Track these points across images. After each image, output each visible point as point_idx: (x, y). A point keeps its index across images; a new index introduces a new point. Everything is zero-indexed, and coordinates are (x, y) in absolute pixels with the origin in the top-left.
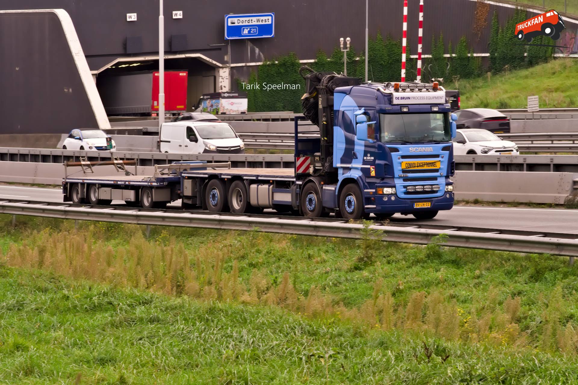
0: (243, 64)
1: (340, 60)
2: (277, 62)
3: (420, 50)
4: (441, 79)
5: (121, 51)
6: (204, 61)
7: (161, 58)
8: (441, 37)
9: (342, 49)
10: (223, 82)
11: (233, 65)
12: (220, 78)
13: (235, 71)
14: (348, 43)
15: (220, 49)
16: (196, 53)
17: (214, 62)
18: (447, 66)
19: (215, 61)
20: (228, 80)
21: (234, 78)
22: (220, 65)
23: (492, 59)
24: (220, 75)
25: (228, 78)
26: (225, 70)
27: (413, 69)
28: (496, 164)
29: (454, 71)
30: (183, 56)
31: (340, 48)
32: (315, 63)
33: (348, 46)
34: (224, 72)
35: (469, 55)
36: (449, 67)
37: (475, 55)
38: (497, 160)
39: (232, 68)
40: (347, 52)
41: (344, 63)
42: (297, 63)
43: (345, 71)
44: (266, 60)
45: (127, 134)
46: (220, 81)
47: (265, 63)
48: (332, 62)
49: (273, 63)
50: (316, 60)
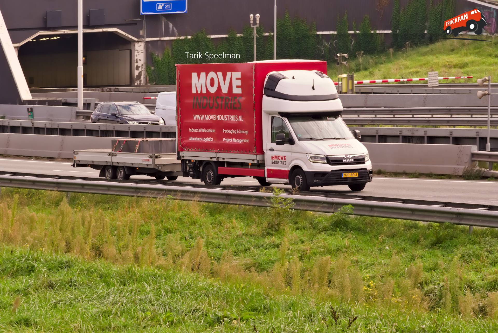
0: (158, 39)
1: (250, 35)
2: (189, 37)
4: (346, 55)
5: (41, 25)
6: (120, 35)
7: (80, 31)
8: (346, 14)
9: (252, 25)
10: (138, 56)
11: (148, 39)
12: (136, 51)
13: (149, 45)
14: (258, 19)
15: (136, 24)
16: (112, 28)
17: (130, 37)
18: (352, 42)
19: (131, 35)
20: (143, 54)
21: (149, 51)
22: (136, 39)
23: (394, 35)
24: (136, 49)
25: (143, 51)
26: (140, 44)
27: (319, 45)
28: (398, 136)
29: (358, 47)
30: (100, 30)
31: (250, 24)
32: (226, 38)
33: (258, 22)
34: (139, 46)
35: (372, 32)
36: (353, 43)
37: (378, 32)
38: (399, 132)
39: (147, 42)
40: (256, 27)
41: (253, 38)
42: (209, 38)
43: (255, 46)
44: (180, 35)
45: (47, 104)
46: (136, 55)
47: (178, 38)
48: (242, 37)
49: (186, 38)
50: (227, 36)
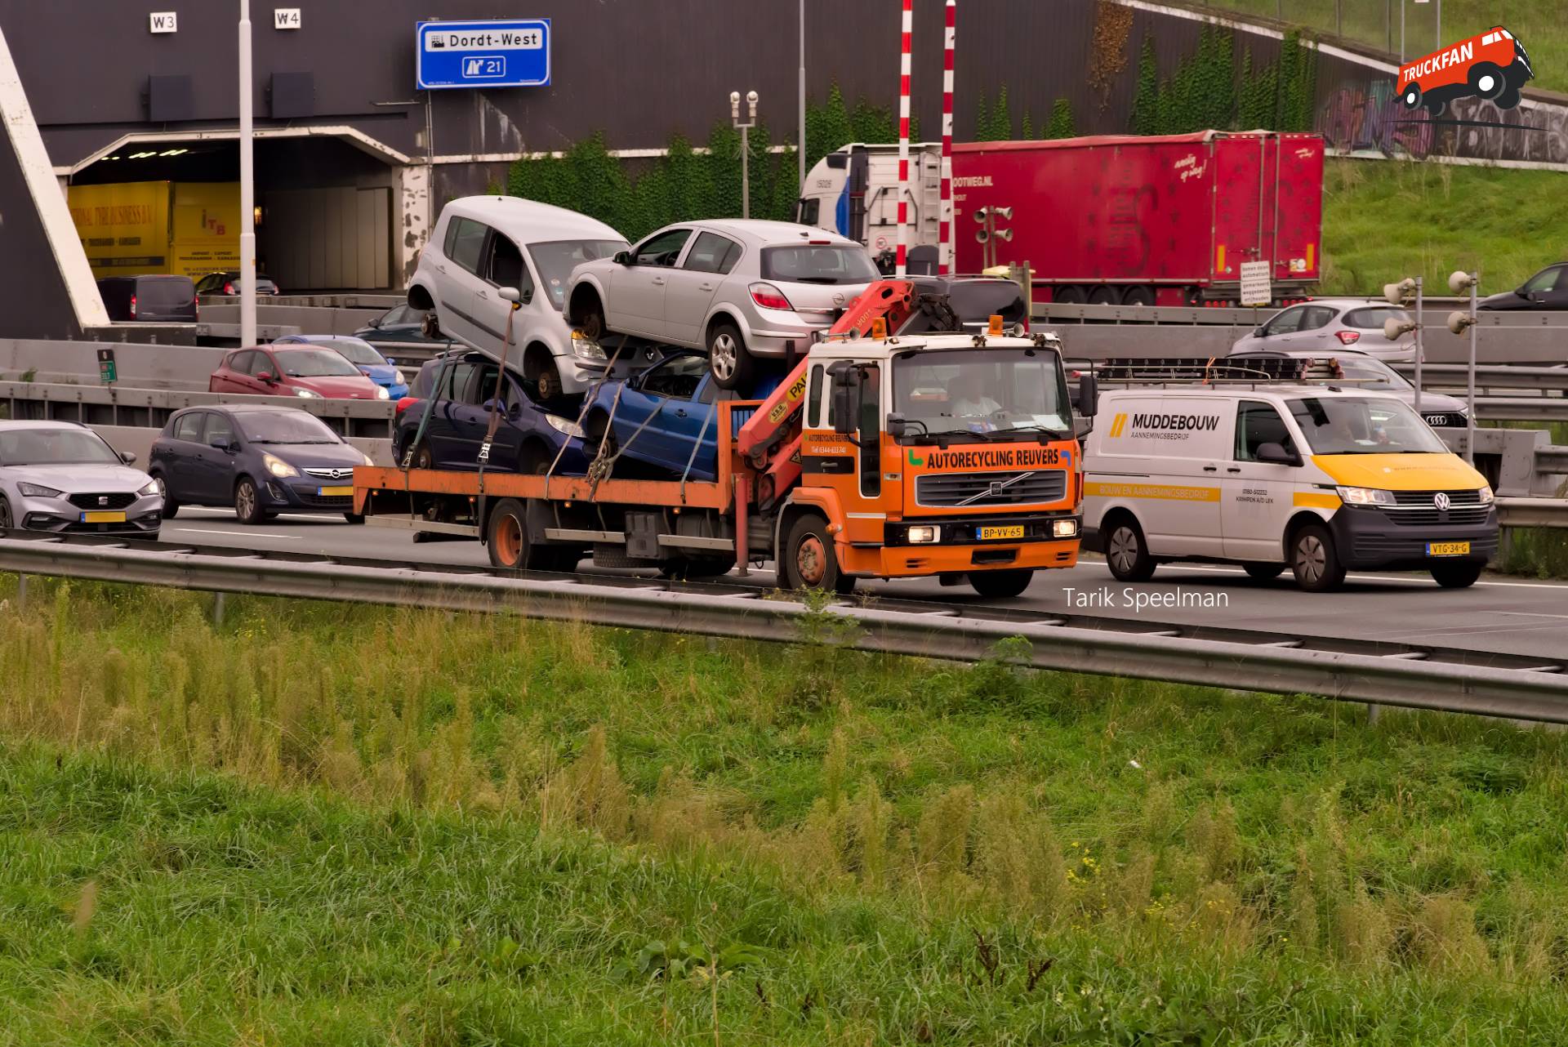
0: (468, 158)
1: (732, 151)
2: (557, 155)
3: (947, 131)
4: (1005, 211)
5: (134, 115)
6: (359, 147)
7: (246, 134)
8: (1003, 95)
9: (736, 121)
10: (411, 205)
11: (438, 160)
12: (406, 193)
14: (753, 105)
15: (404, 115)
16: (338, 125)
17: (389, 151)
19: (391, 146)
20: (426, 200)
21: (443, 194)
22: (405, 159)
24: (406, 186)
25: (425, 193)
26: (417, 171)
30: (303, 131)
31: (732, 119)
32: (662, 157)
33: (753, 113)
34: (415, 178)
39: (437, 166)
40: (749, 129)
41: (741, 160)
42: (614, 158)
43: (745, 180)
44: (530, 149)
45: (153, 340)
46: (404, 203)
47: (526, 155)
48: (705, 156)
49: (549, 157)
50: (665, 152)
